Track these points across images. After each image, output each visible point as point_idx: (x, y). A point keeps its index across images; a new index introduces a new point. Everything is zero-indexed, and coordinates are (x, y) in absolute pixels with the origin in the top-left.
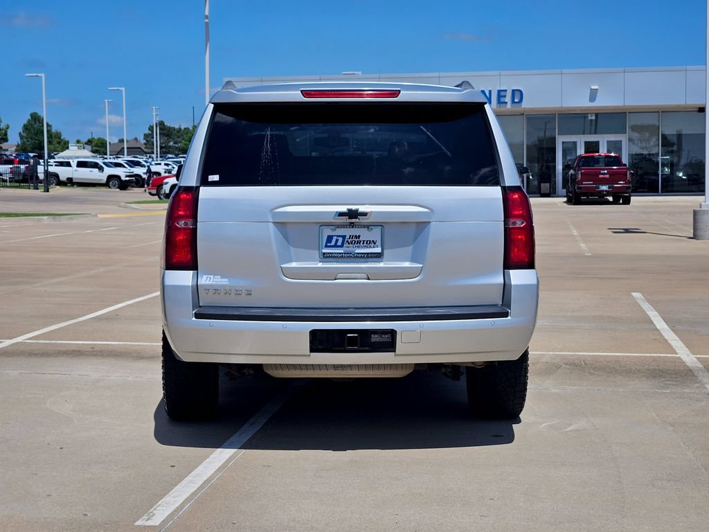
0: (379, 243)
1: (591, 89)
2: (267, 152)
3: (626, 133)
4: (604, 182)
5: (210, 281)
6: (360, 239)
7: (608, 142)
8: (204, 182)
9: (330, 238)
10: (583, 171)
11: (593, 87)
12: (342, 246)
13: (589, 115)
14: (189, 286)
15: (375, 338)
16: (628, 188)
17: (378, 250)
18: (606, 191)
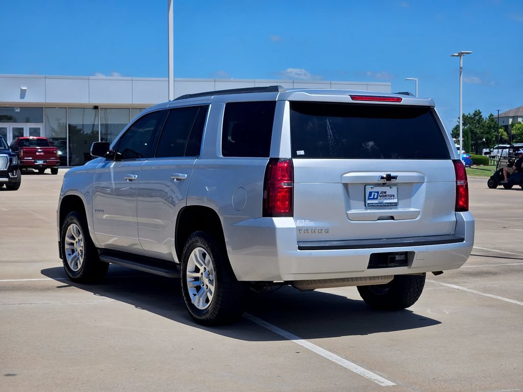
0: (396, 196)
1: (21, 89)
2: (331, 136)
3: (43, 122)
4: (40, 158)
5: (302, 224)
6: (387, 194)
7: (30, 128)
8: (294, 155)
9: (370, 193)
10: (24, 150)
11: (23, 88)
12: (377, 199)
13: (15, 108)
14: (294, 228)
15: (398, 258)
16: (57, 162)
17: (395, 201)
18: (42, 165)
